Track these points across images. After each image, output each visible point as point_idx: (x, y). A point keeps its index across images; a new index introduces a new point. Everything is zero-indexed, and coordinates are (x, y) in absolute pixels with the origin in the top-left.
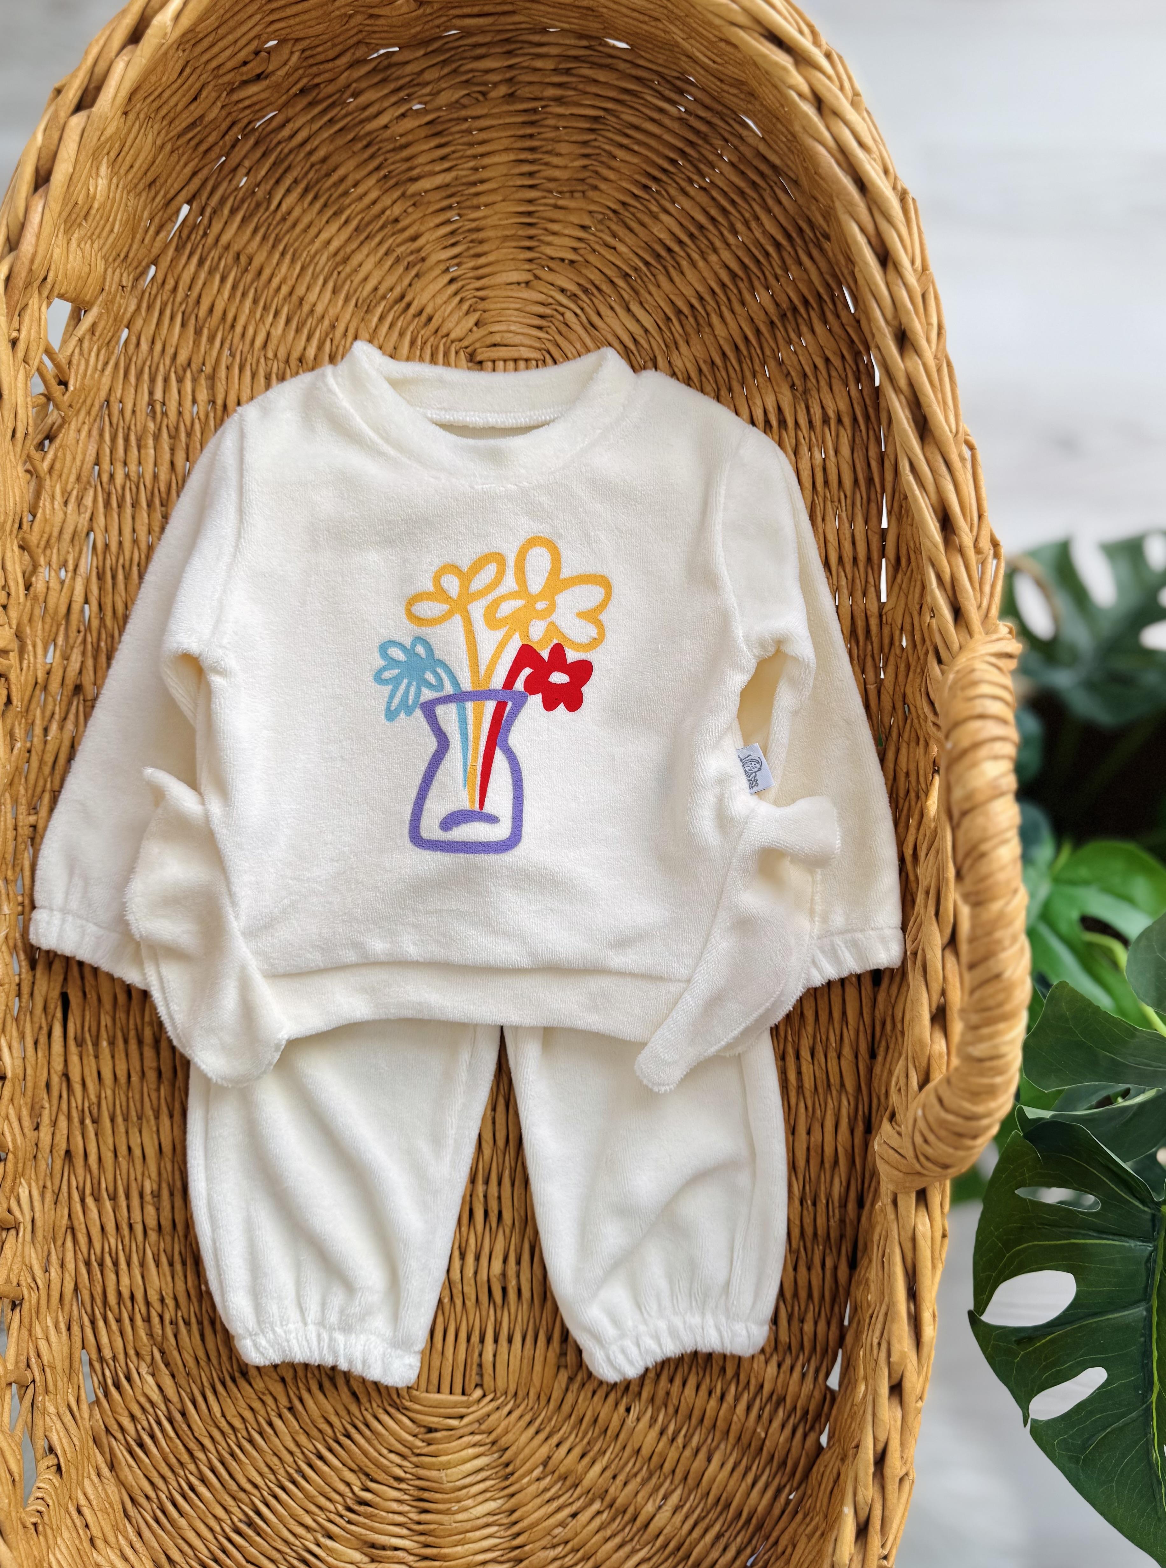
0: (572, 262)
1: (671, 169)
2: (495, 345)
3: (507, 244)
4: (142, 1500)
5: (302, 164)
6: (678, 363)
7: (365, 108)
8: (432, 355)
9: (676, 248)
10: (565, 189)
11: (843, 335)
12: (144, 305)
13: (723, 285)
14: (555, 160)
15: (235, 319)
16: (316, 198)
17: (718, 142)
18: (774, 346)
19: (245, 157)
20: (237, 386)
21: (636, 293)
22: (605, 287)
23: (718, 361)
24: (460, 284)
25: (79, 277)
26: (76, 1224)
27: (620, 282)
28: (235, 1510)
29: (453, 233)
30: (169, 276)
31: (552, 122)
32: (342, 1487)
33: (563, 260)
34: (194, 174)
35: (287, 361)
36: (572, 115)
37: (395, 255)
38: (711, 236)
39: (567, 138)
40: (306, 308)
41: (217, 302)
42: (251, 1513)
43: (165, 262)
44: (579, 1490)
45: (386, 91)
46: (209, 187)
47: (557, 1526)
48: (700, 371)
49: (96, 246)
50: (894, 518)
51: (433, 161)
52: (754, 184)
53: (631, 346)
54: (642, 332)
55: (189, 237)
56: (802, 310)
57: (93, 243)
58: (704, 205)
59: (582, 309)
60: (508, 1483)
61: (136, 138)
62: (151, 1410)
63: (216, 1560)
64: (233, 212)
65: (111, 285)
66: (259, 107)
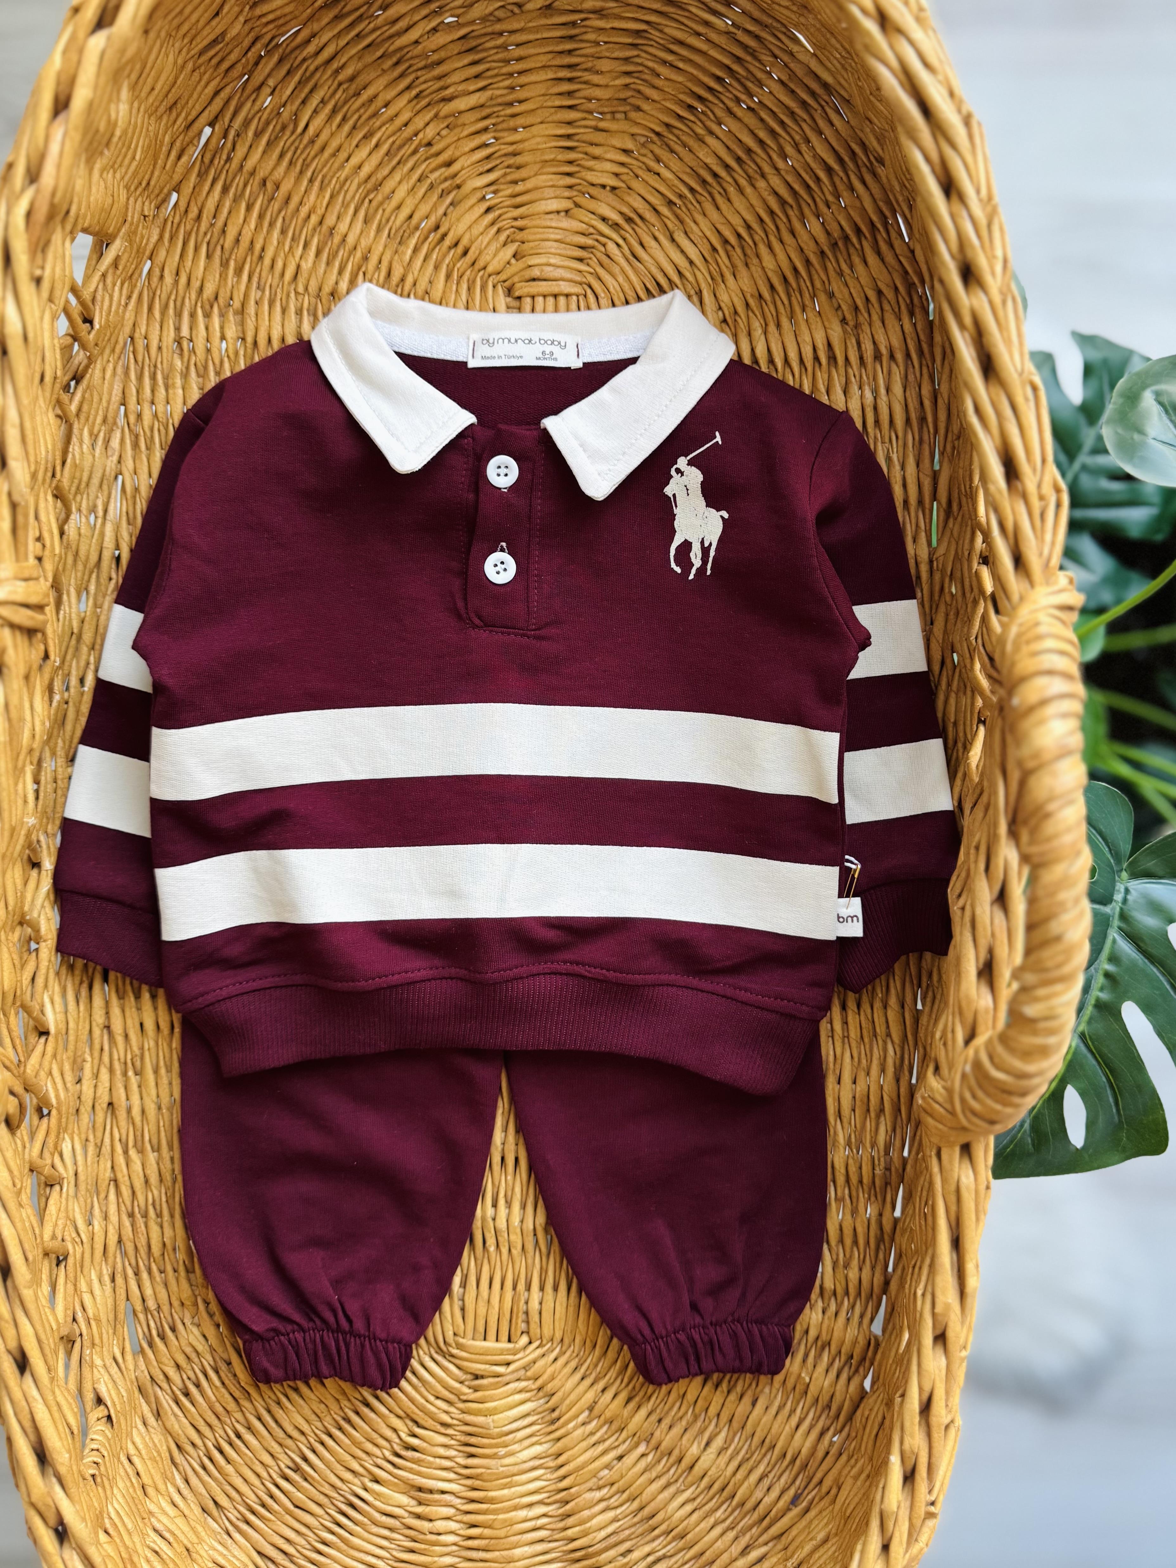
0: (614, 188)
1: (718, 88)
2: (534, 280)
3: (545, 170)
4: (189, 1448)
5: (330, 82)
6: (724, 297)
7: (394, 21)
8: (469, 289)
9: (722, 173)
10: (606, 110)
11: (897, 266)
12: (167, 236)
13: (772, 213)
14: (596, 79)
15: (263, 249)
16: (344, 119)
17: (767, 59)
18: (824, 278)
19: (269, 75)
20: (267, 323)
21: (682, 222)
22: (649, 215)
23: (766, 295)
24: (497, 213)
25: (102, 209)
26: (119, 1176)
27: (664, 210)
28: (282, 1456)
29: (488, 157)
30: (192, 204)
31: (591, 36)
32: (389, 1433)
33: (604, 187)
34: (217, 93)
35: (318, 296)
36: (613, 28)
37: (429, 181)
38: (759, 160)
39: (608, 54)
40: (337, 239)
41: (244, 232)
42: (298, 1460)
43: (187, 189)
44: (624, 1434)
45: (416, 3)
46: (232, 108)
47: (602, 1469)
48: (747, 305)
49: (118, 176)
50: (946, 459)
51: (467, 80)
52: (804, 104)
53: (676, 278)
54: (687, 265)
55: (212, 161)
56: (855, 240)
57: (115, 172)
58: (752, 128)
59: (624, 239)
60: (553, 1427)
61: (157, 58)
62: (196, 1360)
63: (263, 1505)
64: (258, 134)
65: (134, 216)
66: (281, 22)
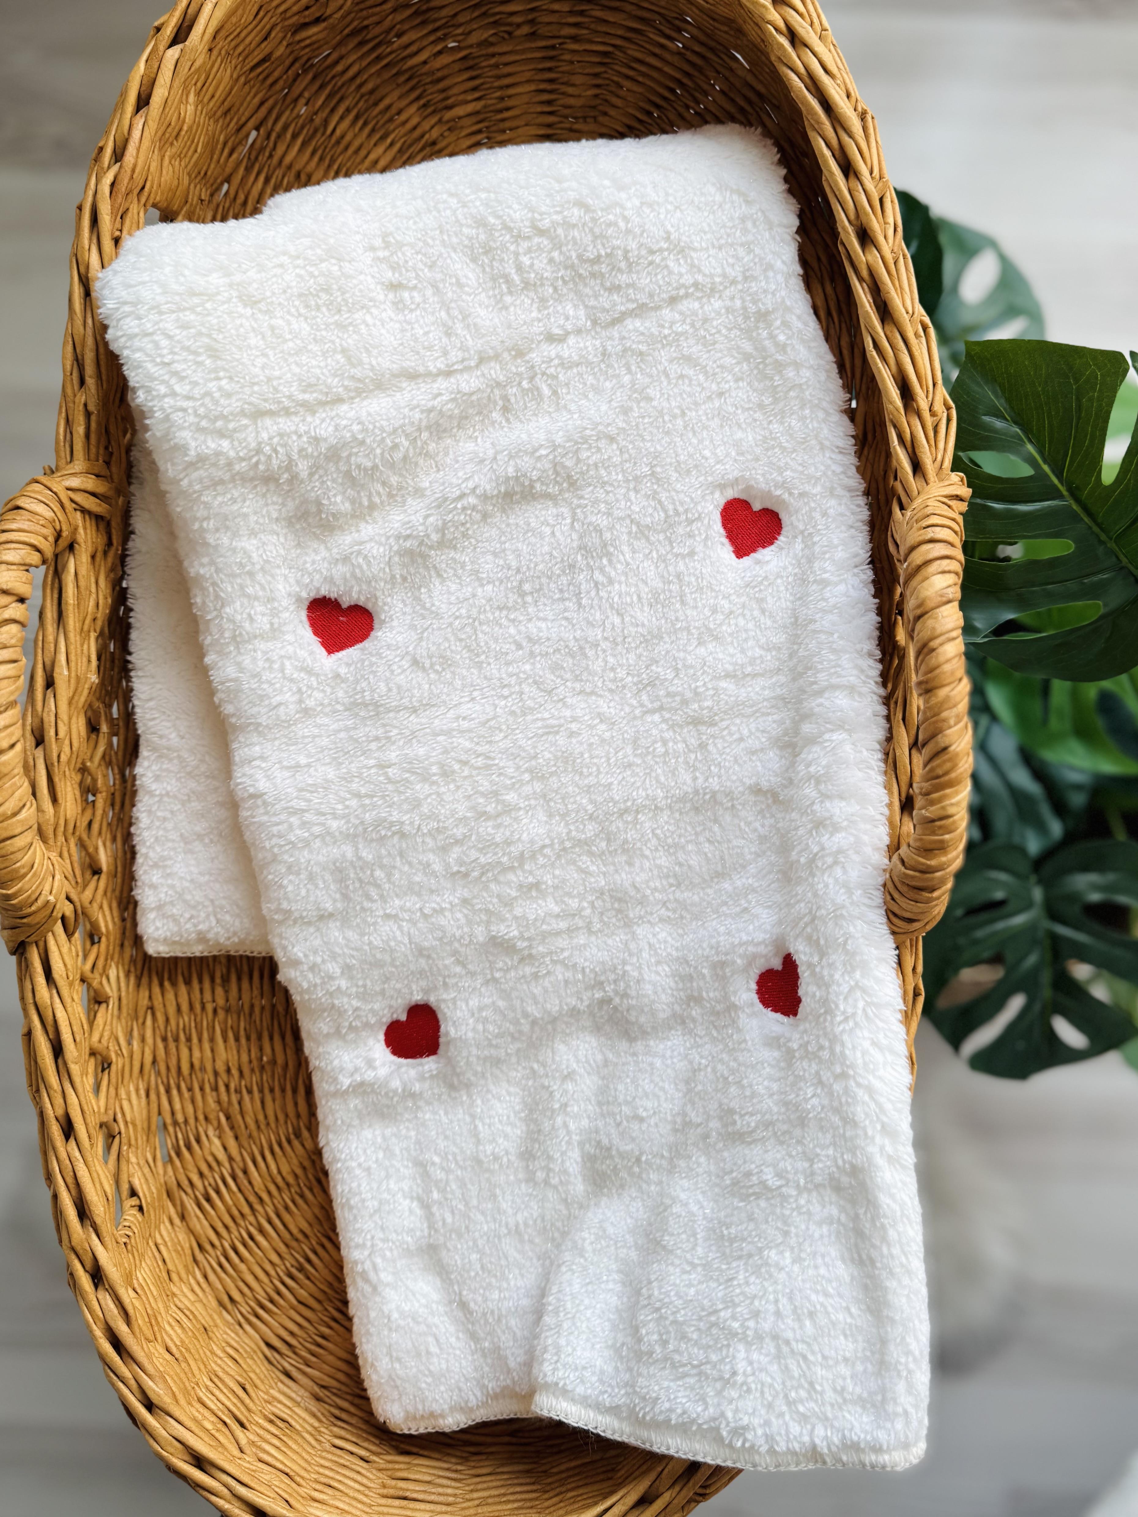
1: (672, 97)
4: (208, 1247)
5: (353, 95)
7: (407, 47)
10: (579, 115)
14: (570, 90)
16: (365, 124)
17: (712, 74)
19: (305, 89)
25: (170, 189)
28: (287, 1256)
30: (240, 191)
31: (567, 57)
34: (262, 103)
36: (585, 50)
39: (580, 71)
42: (302, 1260)
43: (236, 180)
45: (425, 32)
46: (274, 116)
49: (183, 164)
51: (465, 92)
52: (742, 110)
55: (257, 158)
57: (180, 161)
61: (218, 70)
62: (216, 1168)
63: (272, 1301)
64: (295, 136)
65: (193, 199)
66: (315, 46)
